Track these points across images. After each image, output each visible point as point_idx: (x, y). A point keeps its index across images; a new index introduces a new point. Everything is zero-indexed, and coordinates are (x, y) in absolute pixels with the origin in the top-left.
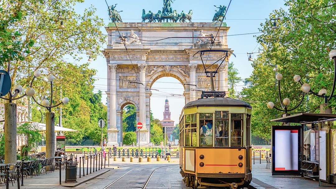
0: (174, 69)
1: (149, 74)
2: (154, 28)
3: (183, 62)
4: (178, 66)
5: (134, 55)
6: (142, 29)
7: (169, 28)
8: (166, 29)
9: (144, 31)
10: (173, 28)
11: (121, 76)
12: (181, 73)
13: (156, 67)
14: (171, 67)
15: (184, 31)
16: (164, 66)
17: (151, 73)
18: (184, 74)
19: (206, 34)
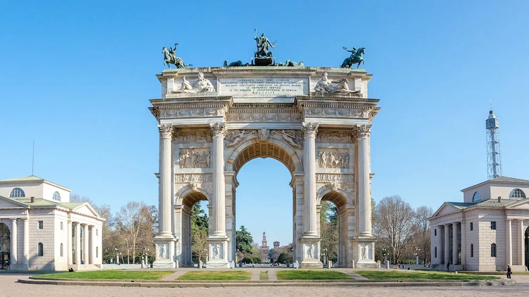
0: (276, 136)
1: (231, 144)
2: (240, 72)
3: (292, 124)
4: (281, 130)
5: (203, 108)
6: (220, 75)
7: (267, 72)
8: (261, 74)
9: (224, 77)
10: (274, 72)
11: (182, 148)
12: (288, 142)
13: (244, 132)
14: (270, 133)
15: (293, 78)
16: (257, 130)
17: (235, 142)
18: (293, 144)
19: (332, 80)
